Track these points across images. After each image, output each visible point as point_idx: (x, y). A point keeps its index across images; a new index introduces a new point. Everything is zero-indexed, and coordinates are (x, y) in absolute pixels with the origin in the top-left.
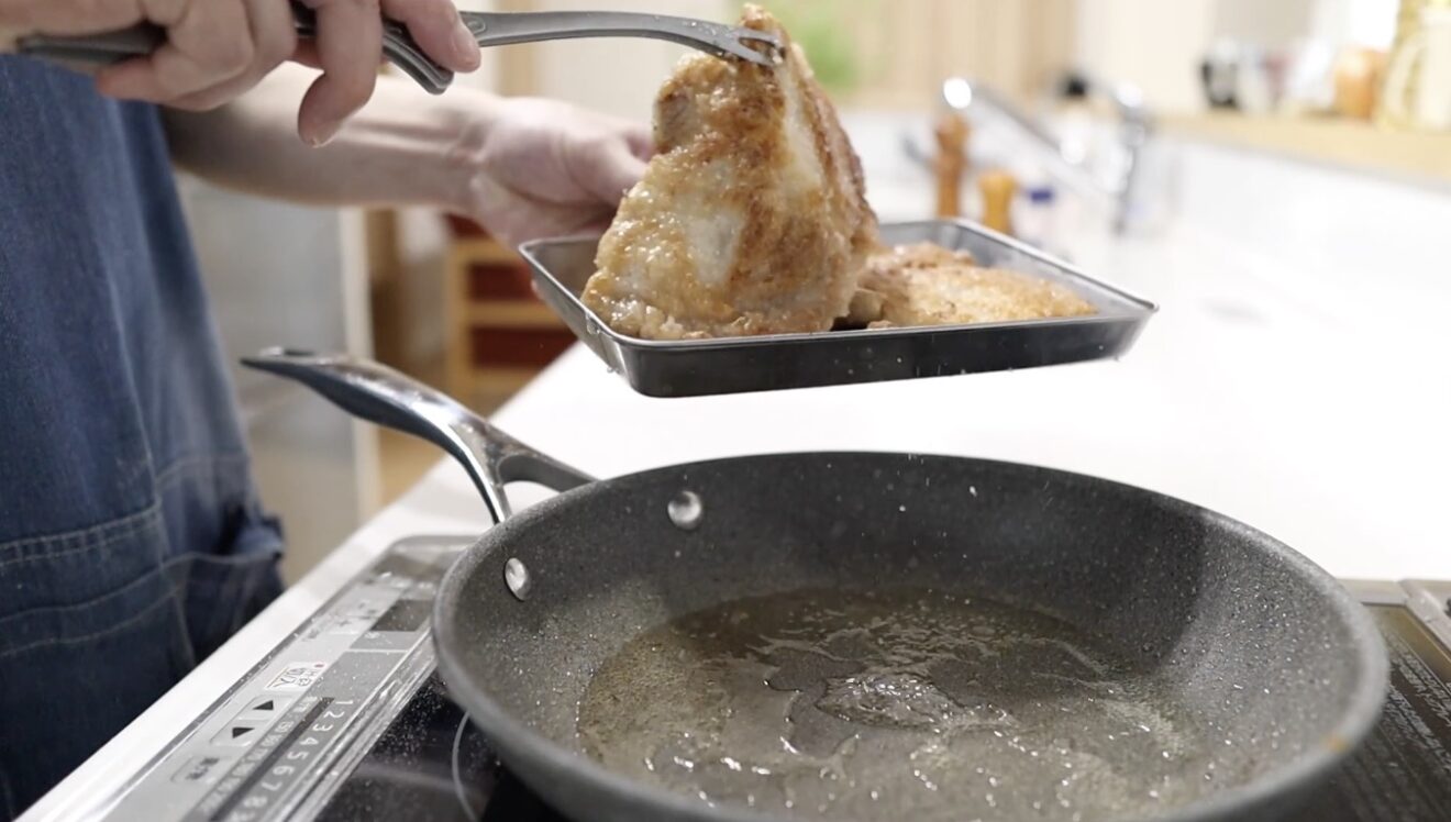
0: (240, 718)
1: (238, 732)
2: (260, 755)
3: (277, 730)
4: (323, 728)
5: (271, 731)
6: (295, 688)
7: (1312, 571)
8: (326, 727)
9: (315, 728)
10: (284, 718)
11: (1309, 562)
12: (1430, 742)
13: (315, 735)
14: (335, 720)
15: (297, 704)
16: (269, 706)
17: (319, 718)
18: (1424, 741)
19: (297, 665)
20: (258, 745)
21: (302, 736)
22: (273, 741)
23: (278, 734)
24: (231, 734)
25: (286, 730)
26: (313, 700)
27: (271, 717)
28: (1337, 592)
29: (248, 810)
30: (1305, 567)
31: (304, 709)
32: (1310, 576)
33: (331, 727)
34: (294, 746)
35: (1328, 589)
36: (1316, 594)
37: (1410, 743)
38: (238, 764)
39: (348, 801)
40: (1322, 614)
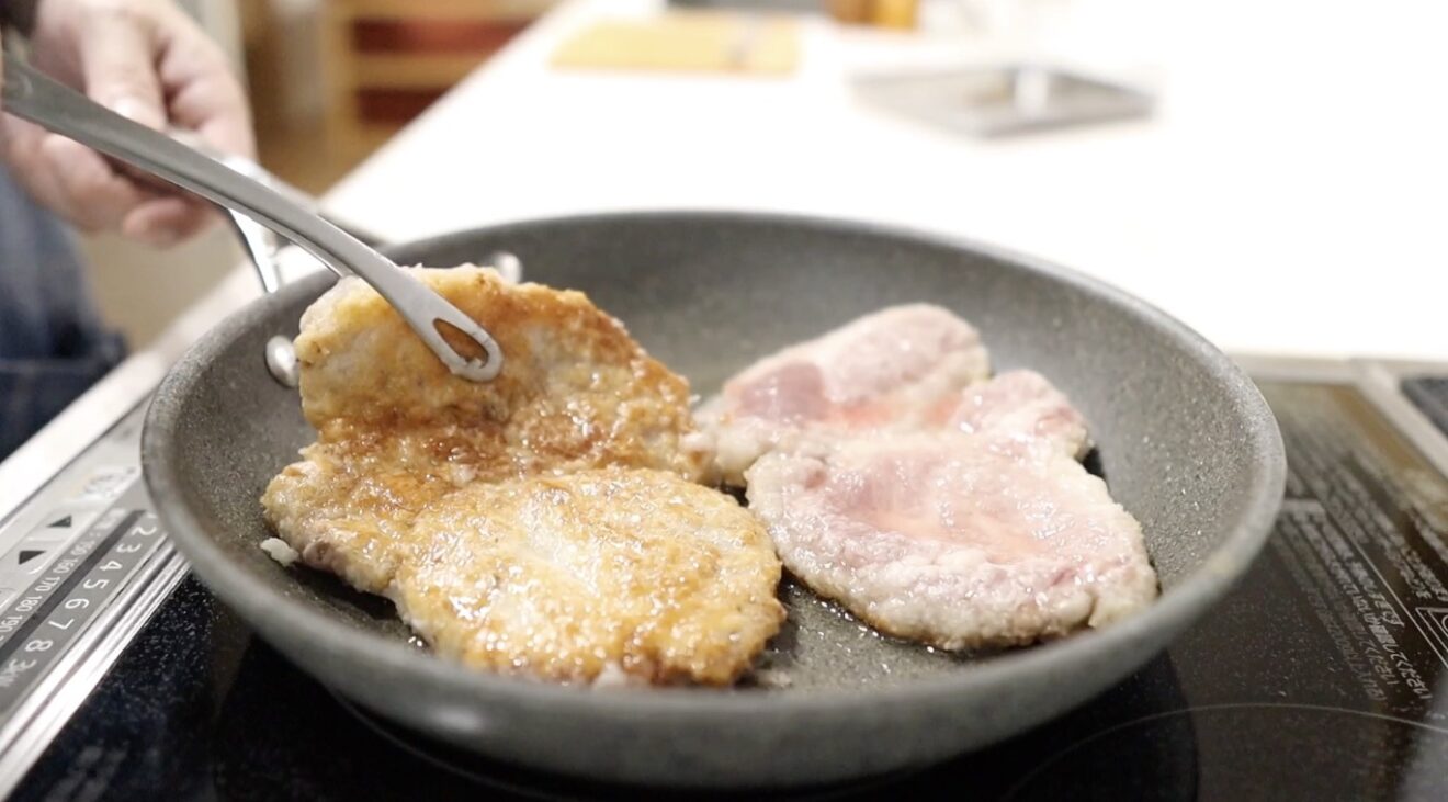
0: (31, 539)
1: (26, 556)
2: (49, 587)
3: (73, 553)
4: (130, 549)
5: (66, 555)
6: (102, 498)
7: (1205, 349)
8: (134, 546)
9: (120, 549)
10: (84, 537)
11: (1203, 340)
12: (1393, 538)
13: (120, 558)
14: (144, 537)
15: (100, 520)
16: (65, 523)
17: (126, 536)
18: (1387, 537)
19: (103, 470)
20: (49, 572)
21: (104, 559)
22: (67, 567)
23: (74, 557)
24: (17, 559)
25: (85, 552)
26: (120, 514)
27: (68, 536)
28: (1232, 375)
29: (28, 657)
30: (1197, 344)
31: (108, 526)
32: (1202, 355)
33: (139, 547)
34: (93, 572)
35: (1222, 370)
36: (1208, 376)
37: (1372, 539)
38: (22, 597)
39: (154, 640)
40: (1213, 400)
